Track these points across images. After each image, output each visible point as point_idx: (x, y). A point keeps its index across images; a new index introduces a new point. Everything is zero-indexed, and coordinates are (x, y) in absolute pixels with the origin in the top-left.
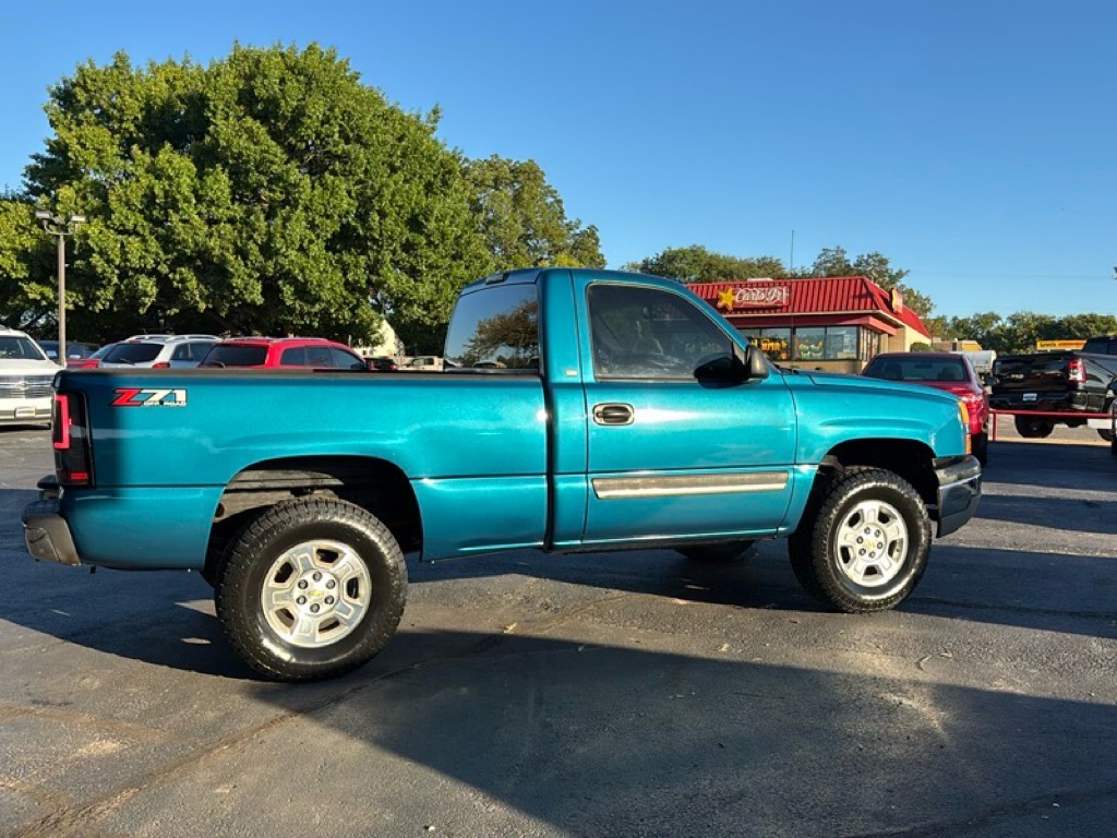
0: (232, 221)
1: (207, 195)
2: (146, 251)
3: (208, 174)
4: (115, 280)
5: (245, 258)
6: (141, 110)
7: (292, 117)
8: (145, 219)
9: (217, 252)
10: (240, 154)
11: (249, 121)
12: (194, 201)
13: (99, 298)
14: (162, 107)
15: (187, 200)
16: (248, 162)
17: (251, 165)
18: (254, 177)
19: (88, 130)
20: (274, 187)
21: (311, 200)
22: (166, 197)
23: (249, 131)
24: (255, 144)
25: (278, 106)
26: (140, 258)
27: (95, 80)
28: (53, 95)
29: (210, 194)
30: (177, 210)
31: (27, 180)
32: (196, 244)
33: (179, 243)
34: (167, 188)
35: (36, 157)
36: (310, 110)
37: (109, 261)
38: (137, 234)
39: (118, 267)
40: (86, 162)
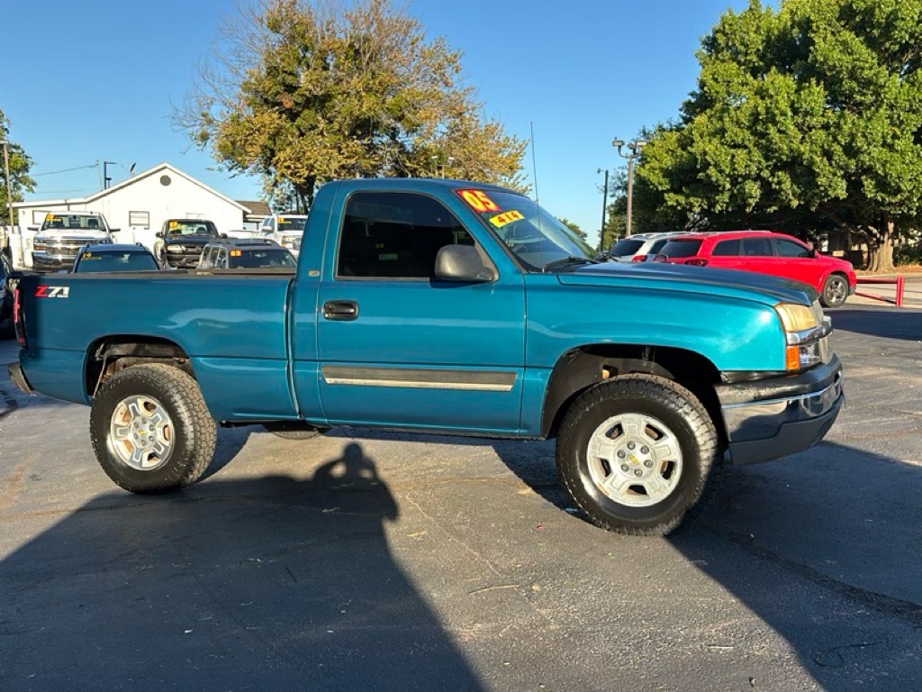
0: (826, 127)
1: (801, 107)
2: (751, 160)
3: (804, 88)
4: (728, 186)
5: (830, 159)
6: (763, 41)
7: (886, 22)
8: (752, 134)
9: (806, 156)
10: (835, 66)
11: (848, 35)
12: (790, 114)
13: (718, 202)
14: (779, 36)
15: (783, 114)
16: (841, 72)
17: (844, 75)
18: (848, 84)
19: (720, 67)
20: (865, 91)
21: (896, 98)
22: (767, 113)
23: (844, 43)
24: (850, 54)
25: (873, 15)
26: (746, 166)
27: (731, 25)
28: (705, 43)
29: (804, 106)
30: (775, 123)
31: (682, 113)
32: (791, 151)
33: (776, 151)
34: (769, 105)
35: (693, 94)
36: (903, 13)
37: (721, 172)
38: (746, 147)
39: (728, 176)
40: (717, 92)
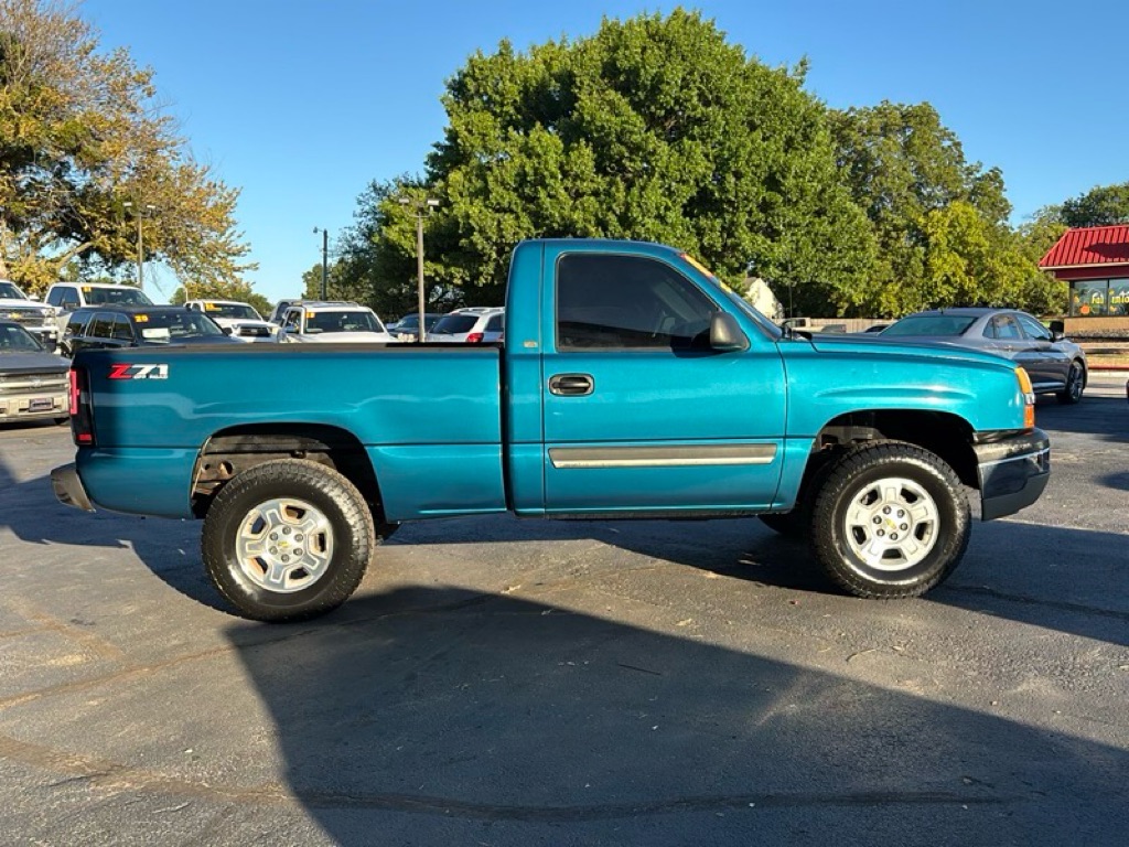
0: (596, 193)
1: (572, 170)
2: (519, 227)
3: (573, 149)
4: (494, 255)
5: (605, 229)
6: (520, 92)
7: (652, 85)
8: (519, 196)
9: (579, 225)
10: (603, 127)
11: (613, 95)
12: (560, 176)
13: (481, 273)
14: (537, 88)
15: (553, 176)
16: (608, 135)
17: (613, 137)
18: (616, 148)
19: (474, 117)
20: (634, 157)
21: (667, 167)
22: (536, 174)
23: (611, 103)
24: (617, 115)
25: (638, 75)
26: (514, 234)
27: (481, 69)
28: (450, 87)
29: (575, 169)
30: (545, 186)
31: (428, 167)
32: (563, 218)
33: (547, 218)
34: (537, 165)
35: (437, 146)
36: (668, 76)
37: (488, 239)
38: (512, 211)
39: (495, 244)
40: (472, 146)
